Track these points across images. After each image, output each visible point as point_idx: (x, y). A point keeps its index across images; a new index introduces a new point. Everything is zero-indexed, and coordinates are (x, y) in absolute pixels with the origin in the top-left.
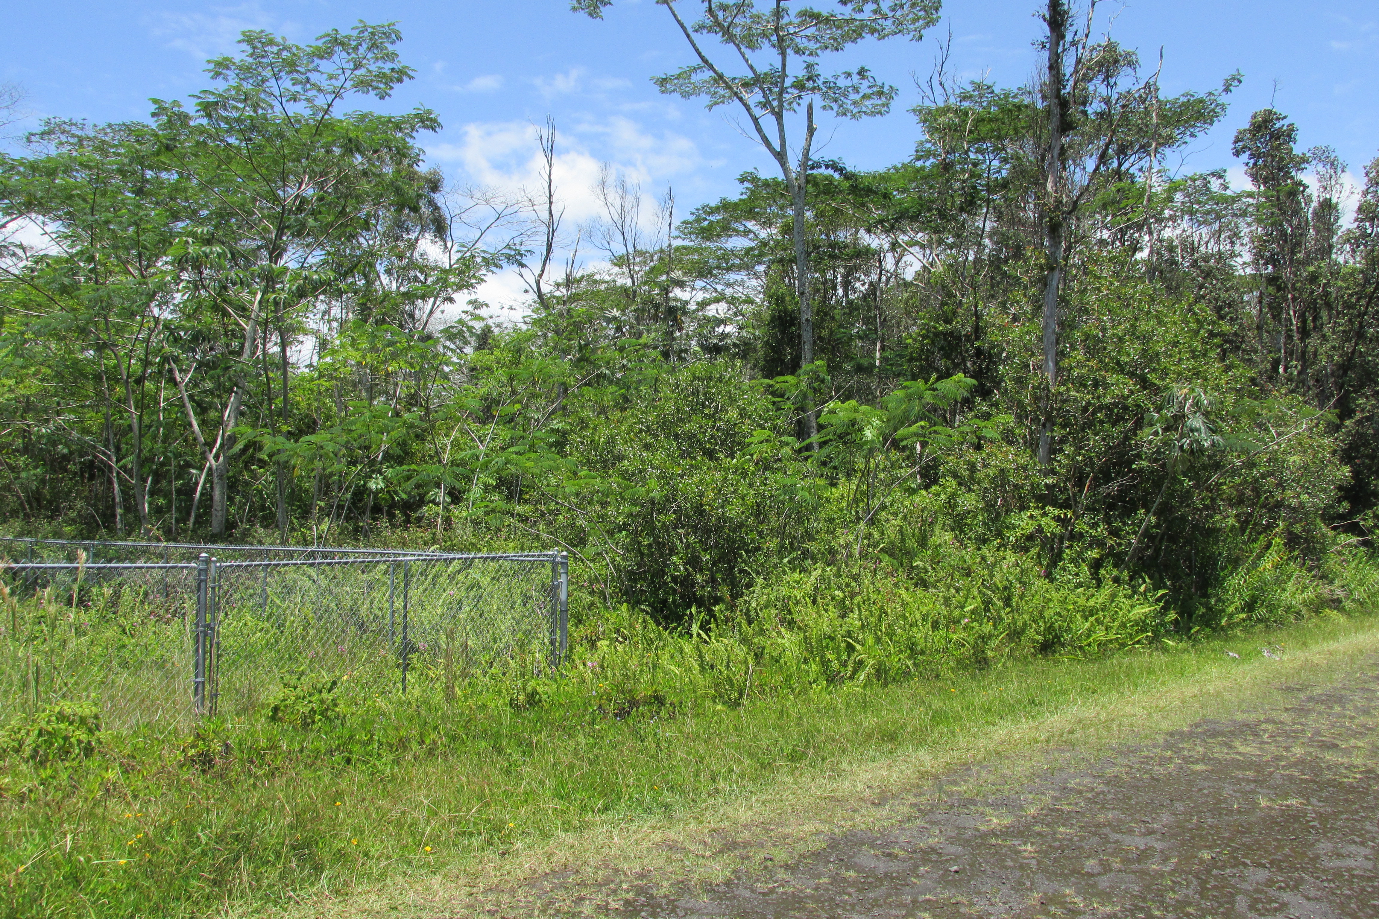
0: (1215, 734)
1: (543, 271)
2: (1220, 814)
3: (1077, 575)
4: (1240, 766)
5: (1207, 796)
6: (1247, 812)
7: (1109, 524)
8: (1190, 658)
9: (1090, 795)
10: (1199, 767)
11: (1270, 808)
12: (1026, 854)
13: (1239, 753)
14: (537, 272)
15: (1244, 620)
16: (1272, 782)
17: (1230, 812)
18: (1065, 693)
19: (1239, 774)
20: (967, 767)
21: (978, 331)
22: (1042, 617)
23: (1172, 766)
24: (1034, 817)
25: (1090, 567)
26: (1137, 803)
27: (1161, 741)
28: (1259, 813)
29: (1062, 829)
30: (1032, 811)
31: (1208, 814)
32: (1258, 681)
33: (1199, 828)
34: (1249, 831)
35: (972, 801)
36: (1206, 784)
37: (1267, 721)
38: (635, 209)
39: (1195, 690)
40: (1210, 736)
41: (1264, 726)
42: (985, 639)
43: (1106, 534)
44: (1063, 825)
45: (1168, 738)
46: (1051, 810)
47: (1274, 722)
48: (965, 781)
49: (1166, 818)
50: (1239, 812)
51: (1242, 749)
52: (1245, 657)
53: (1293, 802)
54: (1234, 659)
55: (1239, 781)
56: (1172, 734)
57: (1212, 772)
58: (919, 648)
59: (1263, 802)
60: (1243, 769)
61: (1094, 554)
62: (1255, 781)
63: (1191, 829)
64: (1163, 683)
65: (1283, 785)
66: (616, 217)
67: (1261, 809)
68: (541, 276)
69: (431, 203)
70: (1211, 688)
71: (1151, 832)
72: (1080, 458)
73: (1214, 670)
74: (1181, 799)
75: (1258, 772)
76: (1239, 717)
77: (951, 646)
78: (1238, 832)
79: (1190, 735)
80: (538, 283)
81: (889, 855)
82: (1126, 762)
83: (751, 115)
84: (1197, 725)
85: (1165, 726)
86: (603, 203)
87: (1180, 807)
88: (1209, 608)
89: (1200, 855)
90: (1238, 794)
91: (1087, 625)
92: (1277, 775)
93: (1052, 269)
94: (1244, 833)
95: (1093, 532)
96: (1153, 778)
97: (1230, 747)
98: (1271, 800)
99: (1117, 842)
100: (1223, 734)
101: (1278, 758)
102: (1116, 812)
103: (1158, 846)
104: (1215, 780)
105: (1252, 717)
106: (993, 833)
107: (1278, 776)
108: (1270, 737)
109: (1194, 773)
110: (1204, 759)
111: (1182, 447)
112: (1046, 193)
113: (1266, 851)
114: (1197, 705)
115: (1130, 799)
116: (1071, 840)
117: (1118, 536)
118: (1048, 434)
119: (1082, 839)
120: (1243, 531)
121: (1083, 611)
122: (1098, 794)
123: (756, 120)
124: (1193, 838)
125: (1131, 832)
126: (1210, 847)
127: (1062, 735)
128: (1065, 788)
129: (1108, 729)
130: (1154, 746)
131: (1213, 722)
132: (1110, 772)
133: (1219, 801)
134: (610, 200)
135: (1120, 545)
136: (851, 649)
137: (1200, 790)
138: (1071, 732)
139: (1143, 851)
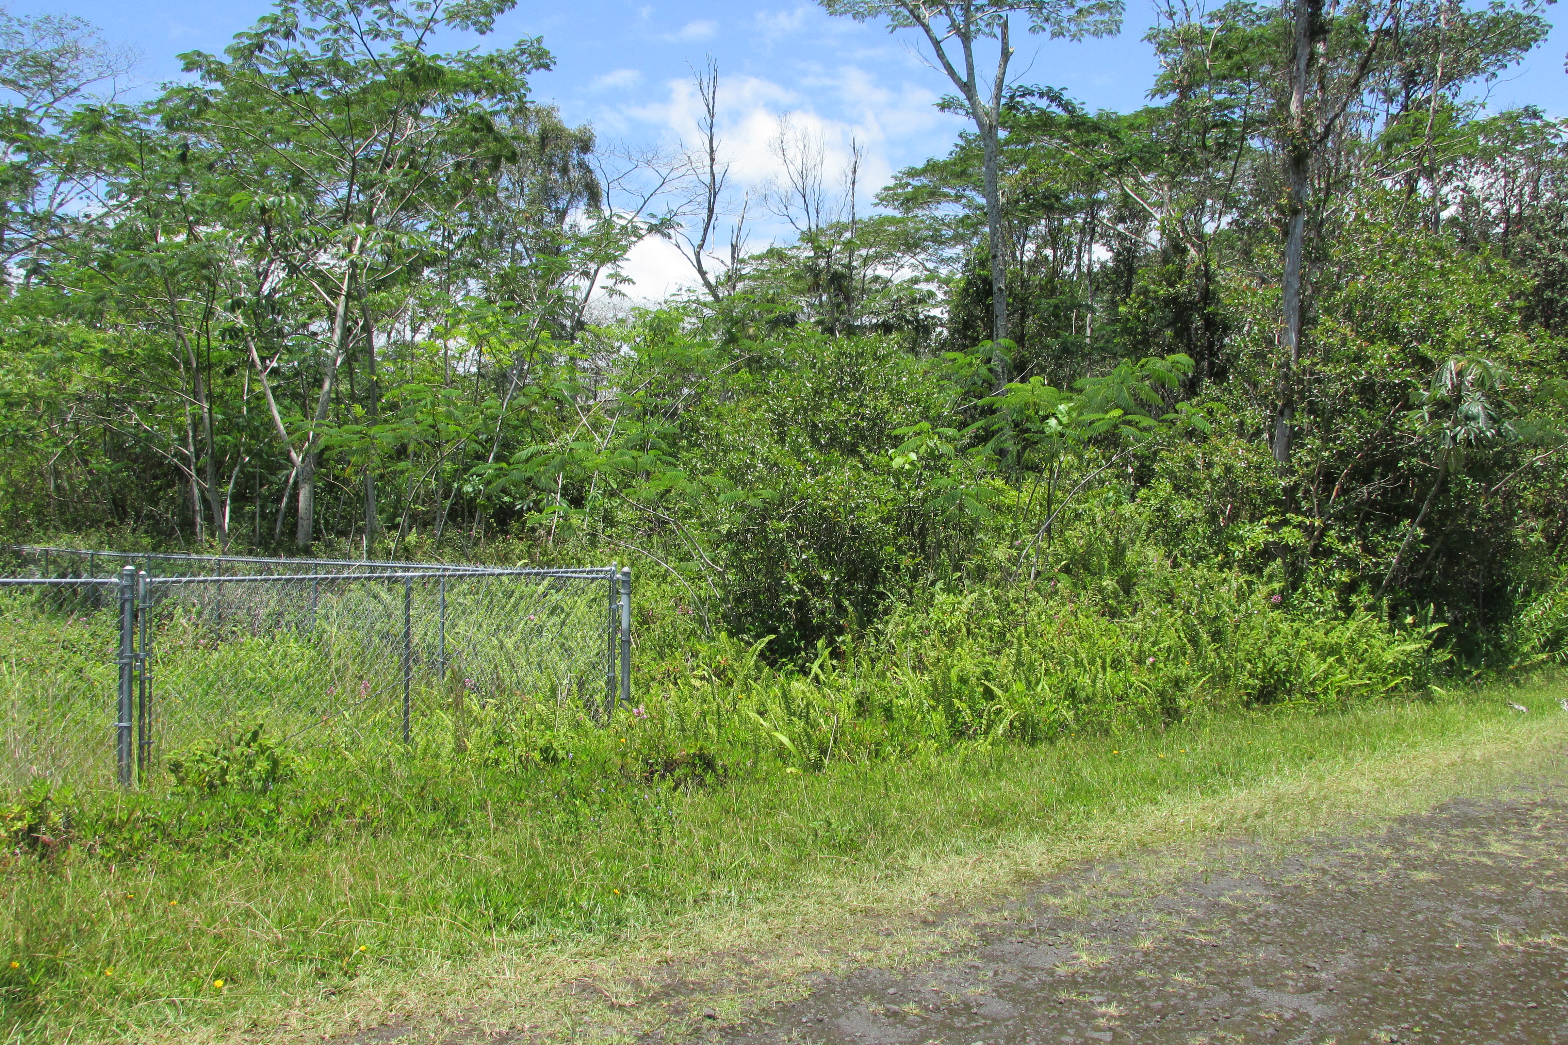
0: (1463, 821)
1: (703, 241)
2: (1431, 957)
3: (1320, 601)
4: (1485, 875)
5: (1421, 924)
6: (1474, 955)
7: (1365, 538)
8: (1456, 711)
9: (1245, 918)
10: (1422, 876)
11: (1509, 950)
12: (1102, 1022)
13: (1489, 855)
14: (697, 242)
15: (1543, 662)
16: (1525, 905)
17: (1447, 954)
18: (1267, 758)
19: (1478, 888)
20: (1088, 864)
21: (1208, 297)
22: (1261, 655)
23: (1384, 872)
24: (1146, 954)
25: (1340, 592)
26: (1310, 935)
27: (1383, 832)
28: (1491, 959)
29: (1179, 977)
30: (1147, 944)
31: (1412, 957)
32: (1548, 745)
33: (1389, 982)
34: (1466, 990)
35: (1068, 924)
36: (1425, 903)
37: (1545, 804)
38: (818, 168)
39: (1455, 756)
40: (1456, 826)
41: (1538, 812)
42: (1178, 684)
43: (1359, 550)
44: (1183, 970)
45: (1395, 826)
46: (1177, 942)
47: (1555, 806)
48: (1075, 889)
49: (1345, 961)
50: (1461, 955)
51: (1496, 847)
52: (1538, 711)
53: (1548, 939)
54: (1519, 713)
55: (1475, 900)
56: (1402, 821)
57: (1441, 882)
58: (1083, 695)
59: (1502, 940)
60: (1488, 880)
61: (1343, 576)
62: (1499, 902)
63: (1375, 985)
64: (1413, 745)
65: (1542, 907)
66: (796, 178)
67: (1495, 951)
68: (701, 246)
69: (582, 165)
70: (1478, 754)
71: (1312, 987)
72: (1327, 454)
73: (1487, 728)
74: (1379, 930)
75: (1508, 885)
76: (1506, 796)
77: (1131, 692)
78: (1450, 990)
79: (1431, 823)
80: (698, 255)
81: (895, 1014)
82: (1320, 863)
83: (931, 38)
84: (1442, 808)
85: (1397, 808)
86: (781, 161)
87: (1373, 941)
88: (1498, 646)
89: (1374, 1033)
90: (1469, 923)
91: (1324, 666)
92: (1535, 893)
93: (1295, 212)
94: (1459, 993)
95: (1342, 548)
96: (1349, 891)
97: (1481, 844)
98: (1516, 935)
99: (1255, 1001)
100: (1474, 821)
101: (1543, 864)
102: (1271, 948)
103: (1316, 1012)
104: (1440, 899)
105: (1523, 798)
106: (1072, 982)
107: (1537, 894)
108: (1544, 828)
109: (1415, 884)
110: (1435, 863)
111: (1454, 438)
112: (1289, 116)
113: (1482, 1030)
114: (1452, 777)
115: (1302, 926)
116: (1184, 997)
117: (1375, 555)
118: (1287, 422)
119: (1202, 995)
120: (1551, 549)
121: (1321, 648)
122: (1258, 916)
123: (937, 44)
124: (1373, 1000)
125: (1280, 985)
126: (1395, 1019)
127: (1244, 820)
128: (1216, 904)
129: (1314, 810)
130: (1371, 839)
131: (1468, 803)
132: (1291, 879)
133: (1435, 936)
134: (789, 156)
135: (1377, 565)
136: (989, 694)
137: (1413, 914)
138: (1259, 816)
139: (1288, 1022)
